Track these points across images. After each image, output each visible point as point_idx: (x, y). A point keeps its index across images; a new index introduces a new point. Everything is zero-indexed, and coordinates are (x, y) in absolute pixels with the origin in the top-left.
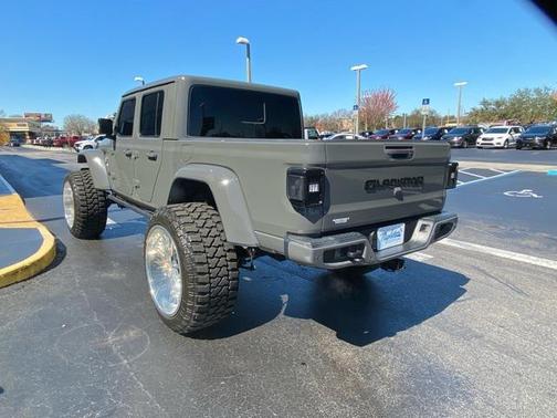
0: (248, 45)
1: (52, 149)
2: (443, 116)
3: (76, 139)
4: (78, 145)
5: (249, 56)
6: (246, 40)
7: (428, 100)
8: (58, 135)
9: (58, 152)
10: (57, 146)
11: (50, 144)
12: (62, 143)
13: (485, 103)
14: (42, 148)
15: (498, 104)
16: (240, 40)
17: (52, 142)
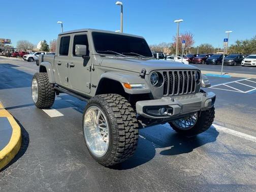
0: (122, 6)
1: (11, 58)
2: (215, 48)
3: (24, 53)
4: (25, 57)
5: (122, 12)
6: (121, 3)
7: (227, 39)
8: (13, 51)
9: (14, 60)
10: (14, 57)
11: (9, 55)
12: (16, 55)
13: (238, 42)
14: (5, 57)
15: (245, 43)
16: (118, 3)
17: (11, 54)
